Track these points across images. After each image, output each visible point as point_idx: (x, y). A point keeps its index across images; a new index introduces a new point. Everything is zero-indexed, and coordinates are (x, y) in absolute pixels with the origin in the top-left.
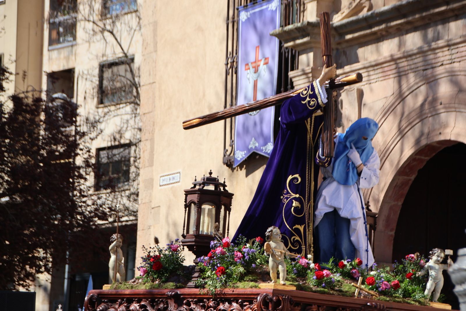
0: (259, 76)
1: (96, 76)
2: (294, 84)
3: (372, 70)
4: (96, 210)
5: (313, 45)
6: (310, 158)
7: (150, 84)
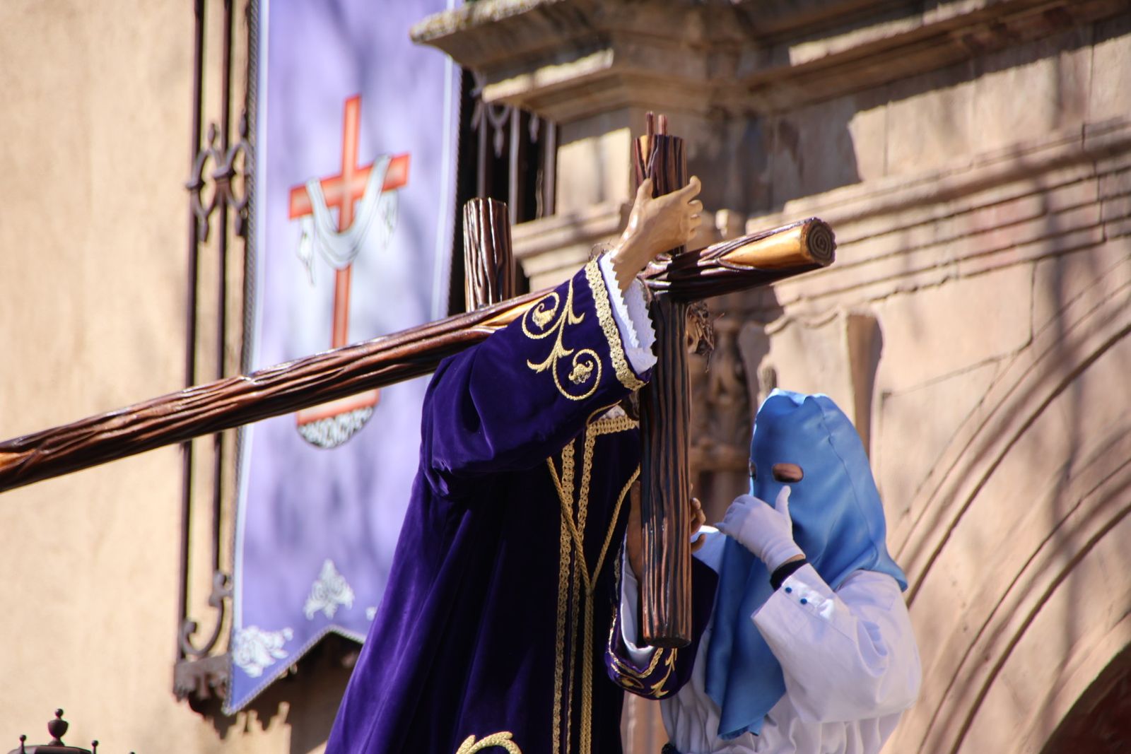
0: (355, 250)
3: (925, 223)
5: (627, 93)
6: (574, 649)
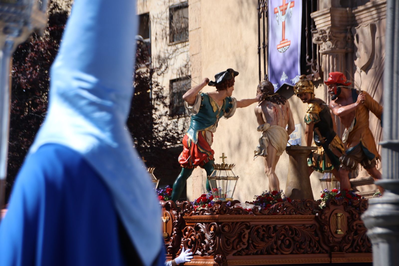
0: (286, 18)
1: (164, 20)
2: (316, 24)
4: (166, 134)
7: (196, 29)
